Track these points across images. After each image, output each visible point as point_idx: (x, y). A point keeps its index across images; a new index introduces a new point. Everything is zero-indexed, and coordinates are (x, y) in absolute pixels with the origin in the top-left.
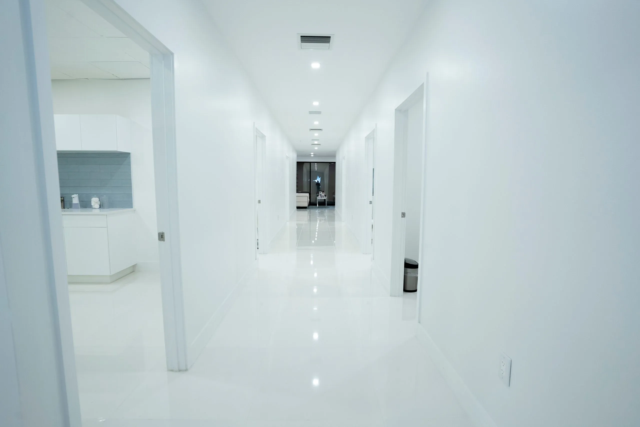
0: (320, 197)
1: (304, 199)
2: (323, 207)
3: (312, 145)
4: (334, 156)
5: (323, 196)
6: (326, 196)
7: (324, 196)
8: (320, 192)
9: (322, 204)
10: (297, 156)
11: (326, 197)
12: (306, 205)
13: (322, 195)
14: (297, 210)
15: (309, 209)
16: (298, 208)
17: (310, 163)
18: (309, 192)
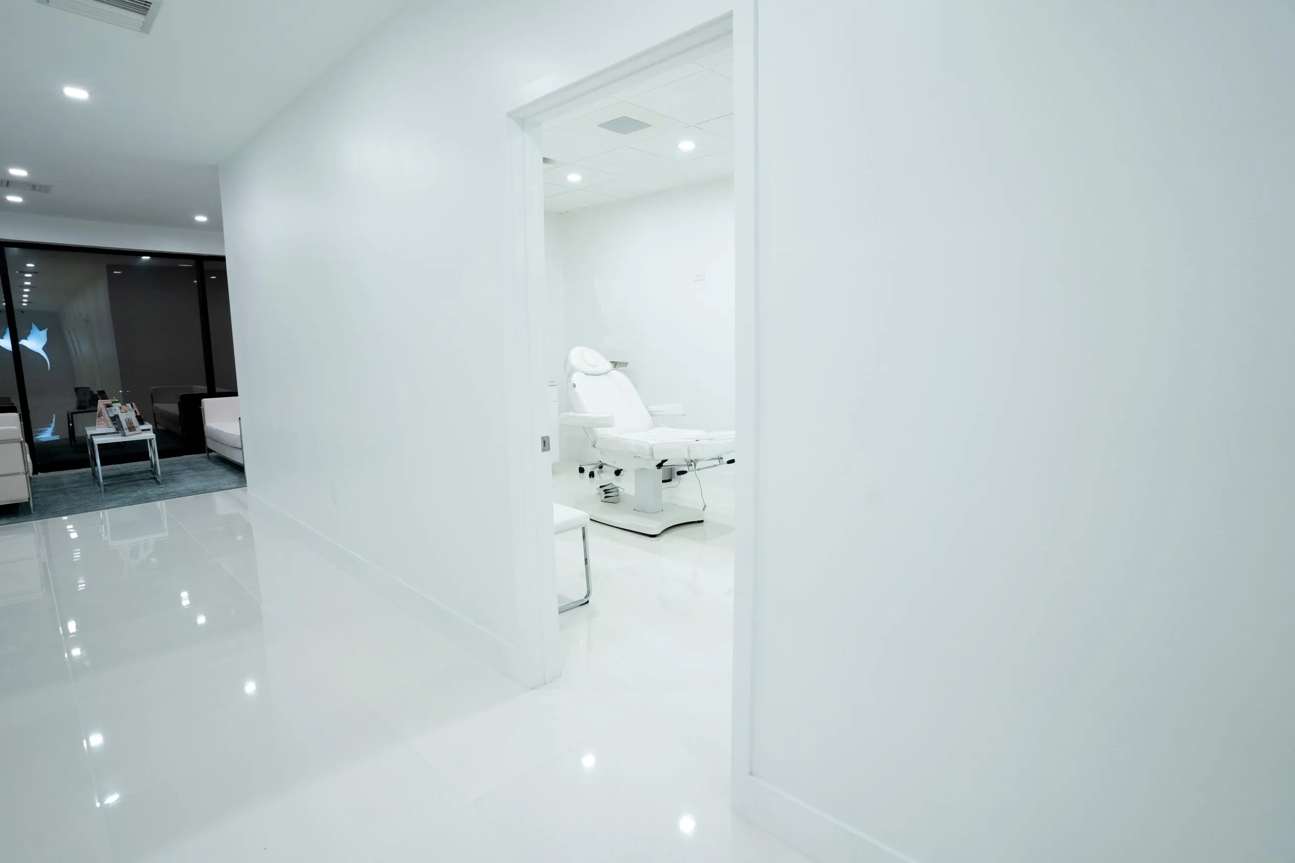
0: (113, 432)
5: (129, 422)
7: (135, 422)
8: (108, 406)
11: (148, 426)
12: (16, 488)
13: (123, 418)
18: (17, 403)
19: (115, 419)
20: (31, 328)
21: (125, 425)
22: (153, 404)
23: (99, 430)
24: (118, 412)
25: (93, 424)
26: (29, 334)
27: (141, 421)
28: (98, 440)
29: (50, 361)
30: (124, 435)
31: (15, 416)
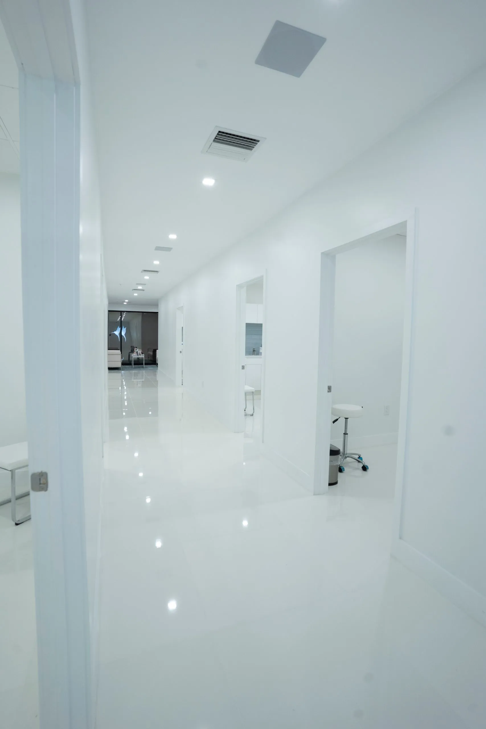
0: (136, 355)
1: (117, 357)
2: (139, 368)
3: (132, 290)
4: (156, 305)
5: (140, 353)
6: (143, 353)
7: (141, 354)
8: (136, 349)
9: (138, 363)
10: (109, 304)
11: (143, 355)
12: (119, 365)
13: (138, 352)
14: (109, 372)
15: (123, 370)
16: (110, 369)
17: (121, 312)
18: (120, 349)
19: (137, 352)
20: (118, 327)
21: (139, 354)
22: (148, 351)
23: (134, 355)
24: (138, 351)
25: (133, 354)
26: (117, 329)
27: (142, 354)
28: (133, 357)
29: (126, 338)
30: (138, 356)
31: (120, 351)
